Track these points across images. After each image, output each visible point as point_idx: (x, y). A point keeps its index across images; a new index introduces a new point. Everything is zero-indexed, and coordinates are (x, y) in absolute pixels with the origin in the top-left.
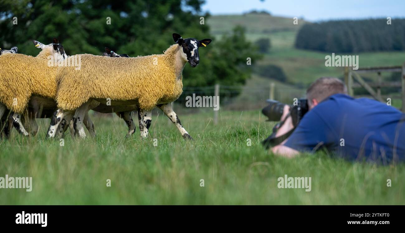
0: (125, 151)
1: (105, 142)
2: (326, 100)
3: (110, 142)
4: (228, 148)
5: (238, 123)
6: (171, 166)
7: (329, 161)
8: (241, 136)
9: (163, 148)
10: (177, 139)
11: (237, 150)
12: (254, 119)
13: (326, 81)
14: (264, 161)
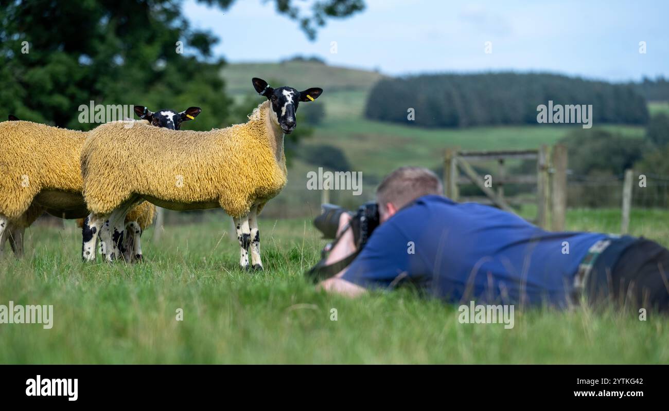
0: (82, 284)
1: (49, 269)
2: (410, 205)
3: (57, 268)
4: (251, 280)
5: (269, 240)
6: (157, 308)
7: (416, 303)
8: (274, 261)
9: (144, 279)
10: (168, 265)
11: (267, 284)
12: (295, 233)
13: (408, 173)
14: (309, 302)
